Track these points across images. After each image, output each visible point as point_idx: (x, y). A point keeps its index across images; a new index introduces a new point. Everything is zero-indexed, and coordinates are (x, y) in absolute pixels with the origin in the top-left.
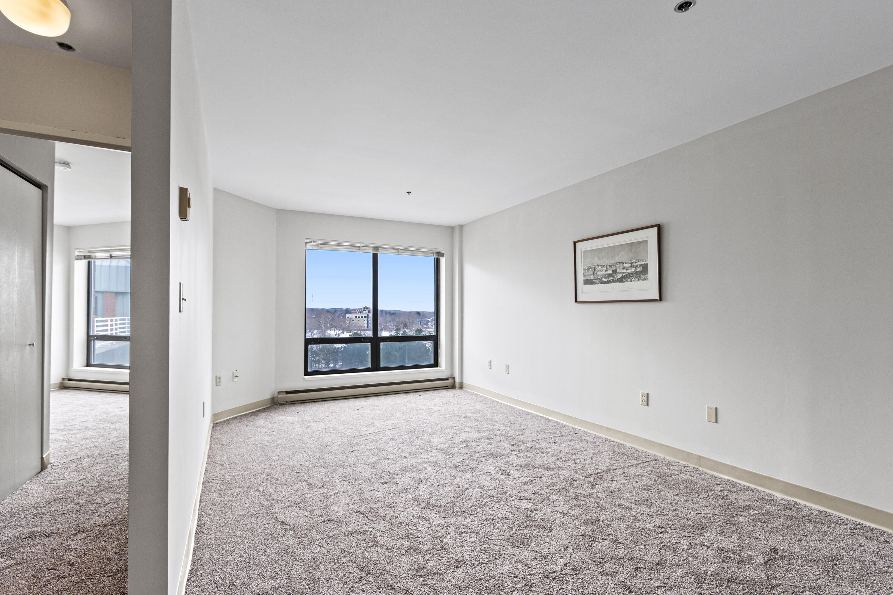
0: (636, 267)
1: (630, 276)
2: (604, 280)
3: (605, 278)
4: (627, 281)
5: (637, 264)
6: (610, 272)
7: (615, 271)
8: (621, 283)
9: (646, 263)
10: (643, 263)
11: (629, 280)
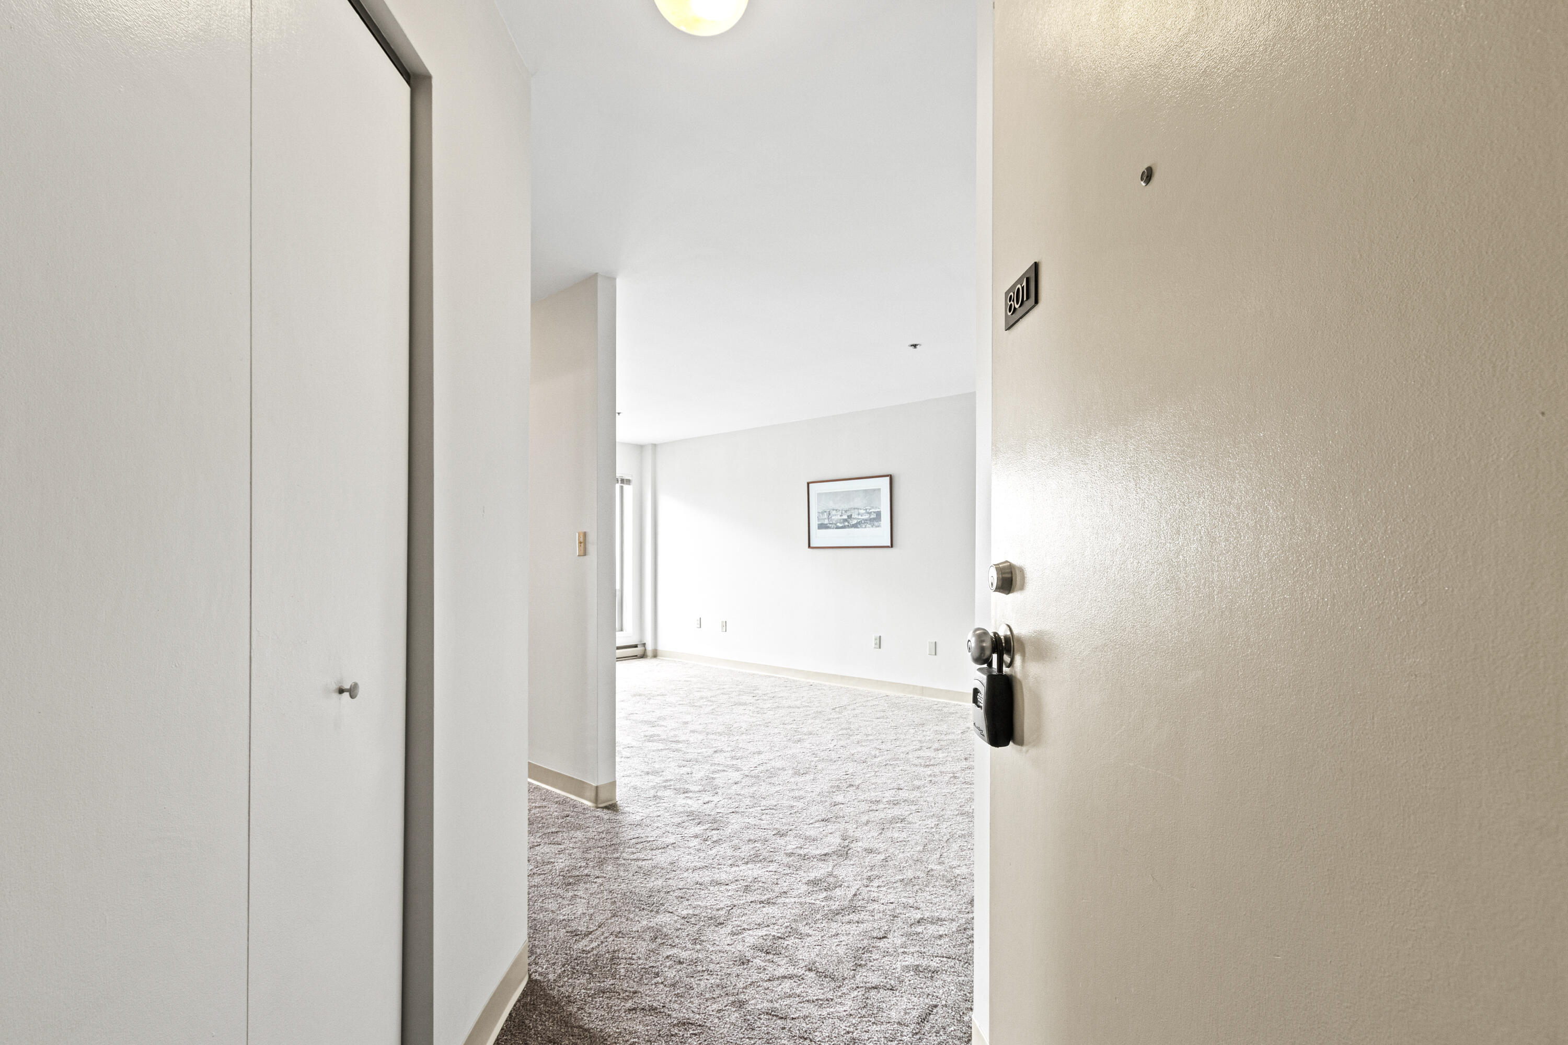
0: (870, 513)
1: (864, 523)
2: (838, 524)
3: (840, 523)
4: (861, 527)
5: (871, 511)
6: (845, 517)
7: (850, 517)
8: (856, 529)
9: (879, 510)
10: (877, 510)
11: (864, 526)
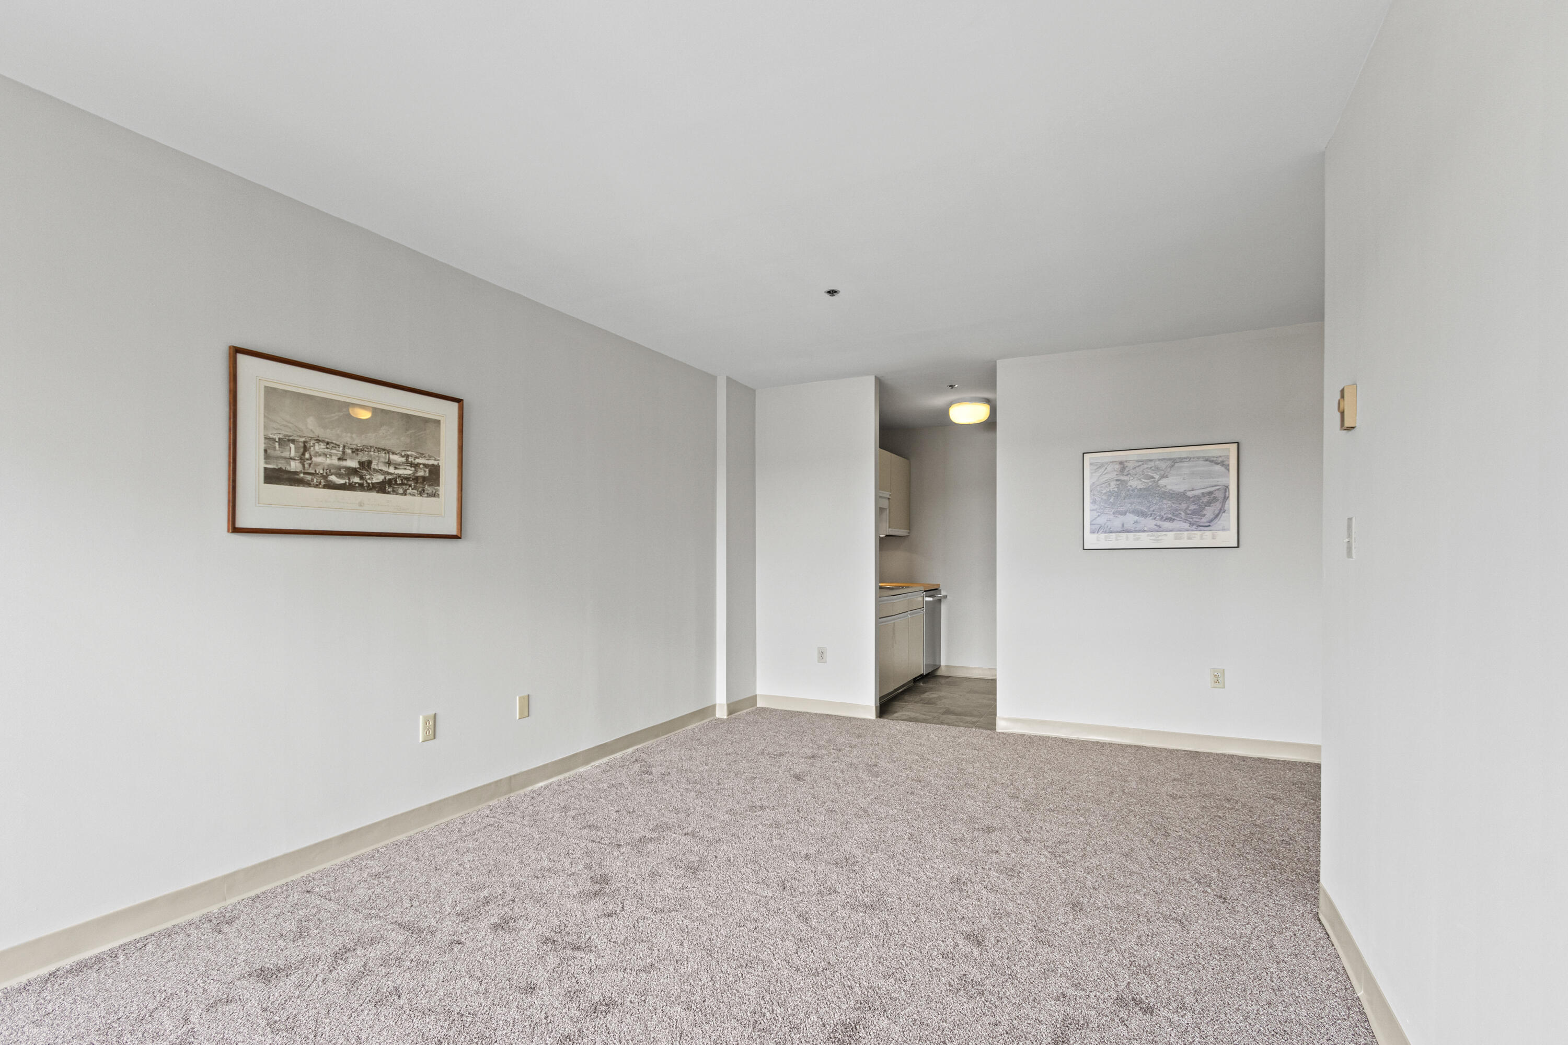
0: (416, 466)
1: (403, 484)
2: (333, 478)
3: (339, 475)
4: (395, 492)
5: (417, 461)
6: (353, 464)
7: (366, 465)
8: (380, 495)
9: (436, 463)
10: (431, 462)
11: (401, 491)
